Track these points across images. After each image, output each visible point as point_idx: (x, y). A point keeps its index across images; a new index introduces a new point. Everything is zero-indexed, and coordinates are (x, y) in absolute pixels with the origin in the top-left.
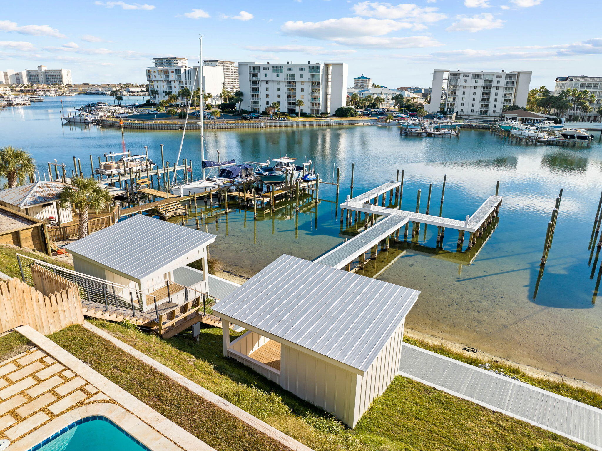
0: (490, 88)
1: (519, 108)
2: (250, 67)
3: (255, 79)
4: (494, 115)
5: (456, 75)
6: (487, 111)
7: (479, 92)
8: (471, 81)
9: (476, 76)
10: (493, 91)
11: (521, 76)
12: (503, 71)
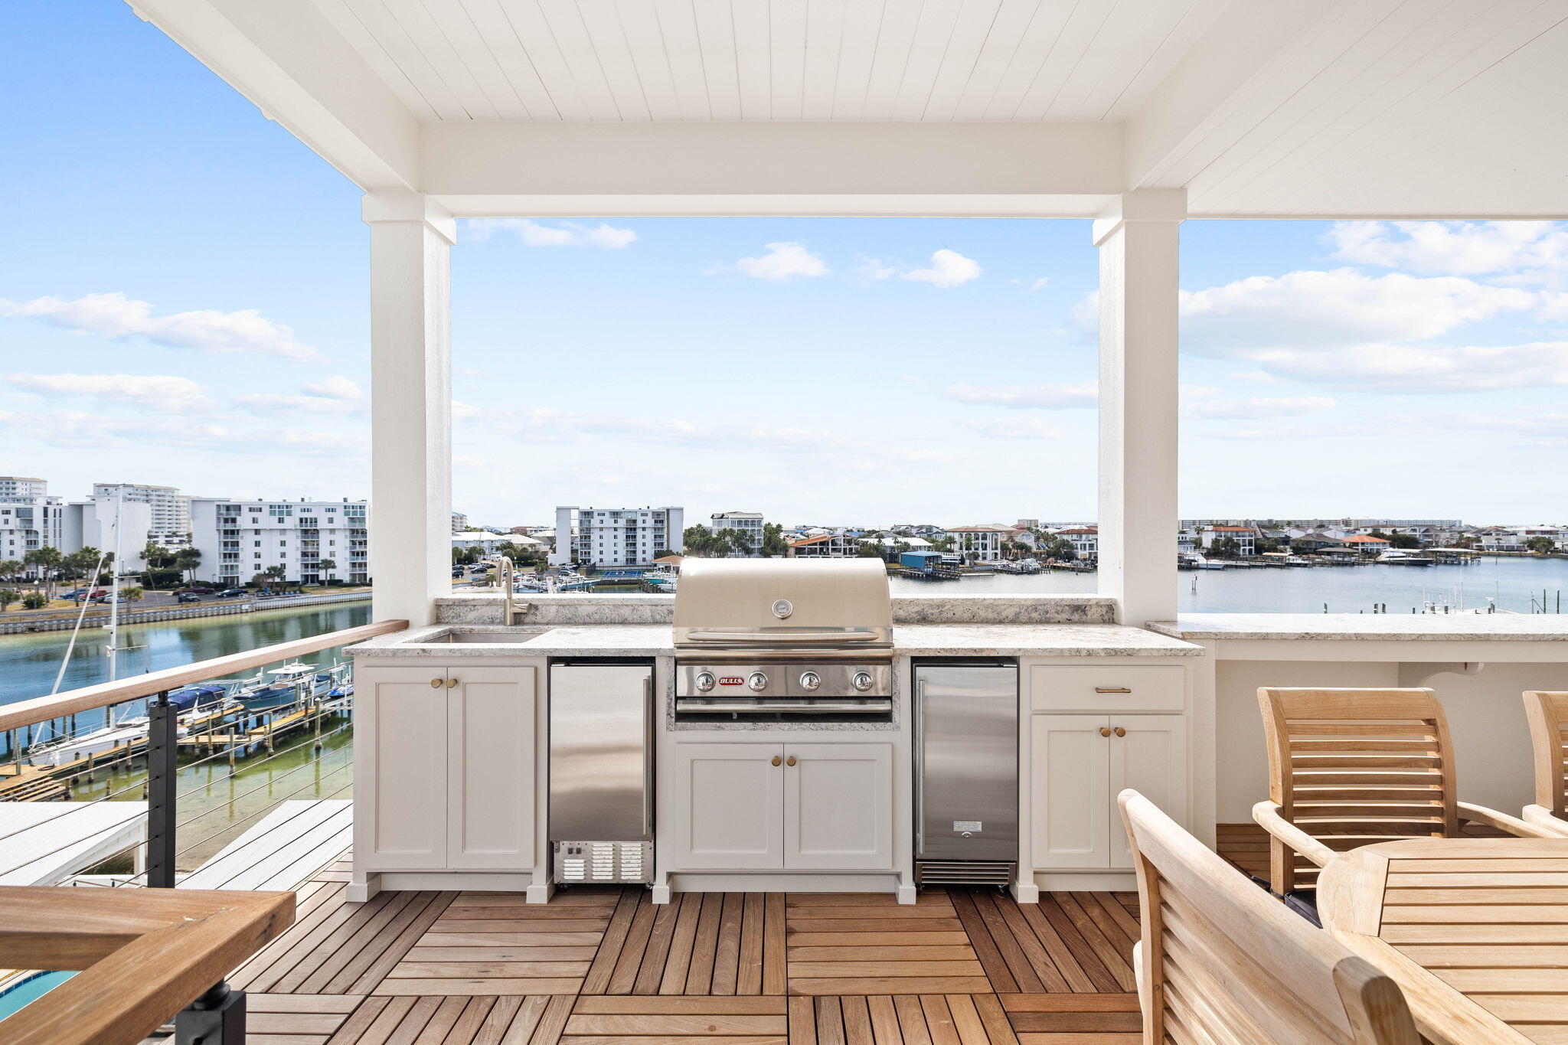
0: (635, 529)
1: (673, 554)
2: (218, 506)
3: (230, 526)
4: (645, 563)
5: (587, 514)
6: (635, 560)
7: (622, 535)
8: (609, 522)
9: (615, 514)
10: (639, 533)
11: (671, 513)
12: (648, 507)
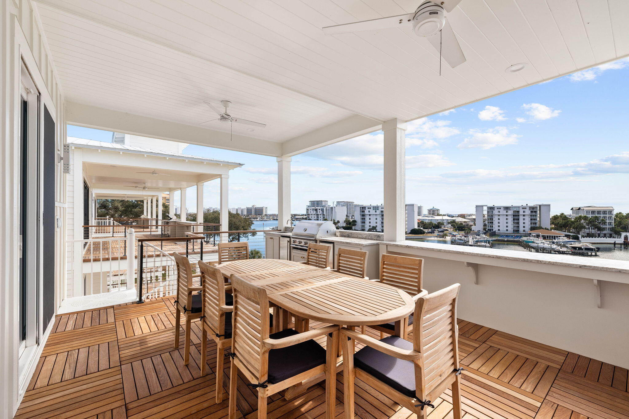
0: (519, 215)
1: (543, 229)
2: (360, 207)
3: (363, 214)
4: (524, 233)
5: (491, 209)
6: (518, 230)
7: (510, 219)
8: (503, 212)
9: (507, 208)
10: (521, 218)
11: (542, 207)
12: (527, 205)
